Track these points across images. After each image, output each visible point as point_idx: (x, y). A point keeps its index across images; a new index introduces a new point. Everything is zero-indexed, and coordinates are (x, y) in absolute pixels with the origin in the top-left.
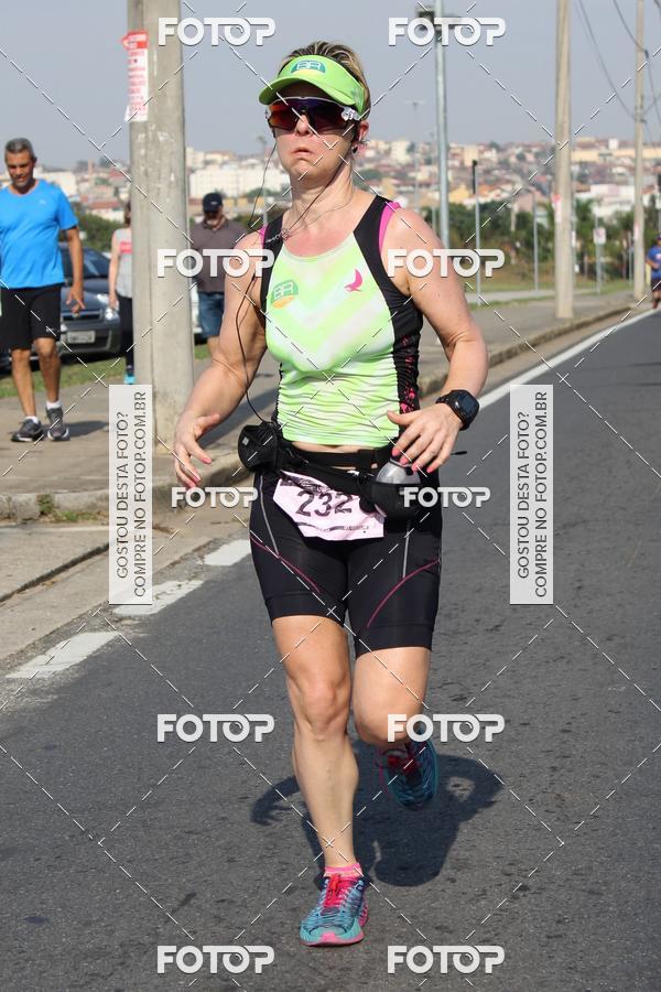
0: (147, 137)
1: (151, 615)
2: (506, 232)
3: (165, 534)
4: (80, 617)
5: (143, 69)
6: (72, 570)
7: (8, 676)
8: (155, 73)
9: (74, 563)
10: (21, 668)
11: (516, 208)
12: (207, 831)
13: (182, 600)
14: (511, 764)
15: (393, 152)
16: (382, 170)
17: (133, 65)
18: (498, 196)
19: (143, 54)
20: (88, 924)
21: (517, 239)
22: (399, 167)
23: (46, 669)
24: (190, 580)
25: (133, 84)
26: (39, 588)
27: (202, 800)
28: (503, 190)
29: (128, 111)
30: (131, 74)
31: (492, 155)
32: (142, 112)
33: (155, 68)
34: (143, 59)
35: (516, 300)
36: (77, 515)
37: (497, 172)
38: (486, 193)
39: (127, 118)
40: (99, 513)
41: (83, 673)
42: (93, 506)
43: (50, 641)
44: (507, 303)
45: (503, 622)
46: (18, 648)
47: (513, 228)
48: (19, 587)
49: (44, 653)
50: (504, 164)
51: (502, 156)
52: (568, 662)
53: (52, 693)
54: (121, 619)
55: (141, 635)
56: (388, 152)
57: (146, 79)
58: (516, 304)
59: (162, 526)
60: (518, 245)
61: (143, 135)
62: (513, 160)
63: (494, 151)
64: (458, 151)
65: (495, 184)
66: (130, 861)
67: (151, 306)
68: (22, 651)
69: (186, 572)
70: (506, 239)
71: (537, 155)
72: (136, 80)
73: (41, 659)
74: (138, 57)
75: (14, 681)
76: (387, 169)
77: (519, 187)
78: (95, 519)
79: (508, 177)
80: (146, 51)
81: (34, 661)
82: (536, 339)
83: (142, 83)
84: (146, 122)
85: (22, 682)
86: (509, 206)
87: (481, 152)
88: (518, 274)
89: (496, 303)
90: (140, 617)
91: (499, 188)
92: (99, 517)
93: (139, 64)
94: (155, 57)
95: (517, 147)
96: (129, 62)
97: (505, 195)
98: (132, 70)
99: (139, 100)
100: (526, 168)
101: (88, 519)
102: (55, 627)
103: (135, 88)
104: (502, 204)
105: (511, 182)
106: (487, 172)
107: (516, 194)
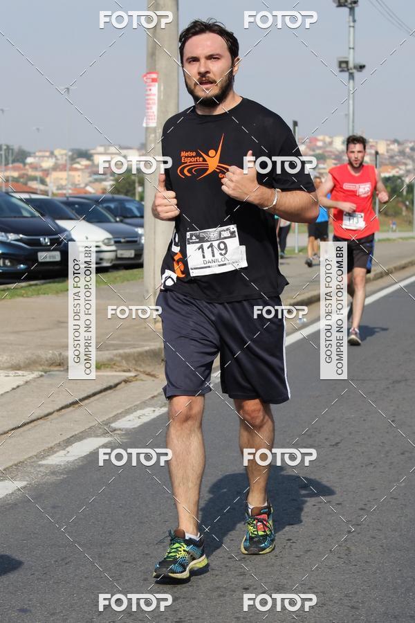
0: (156, 136)
1: (133, 428)
2: (400, 194)
3: (153, 379)
4: (90, 428)
5: (154, 95)
6: (92, 399)
7: (40, 463)
8: (162, 97)
9: (94, 394)
10: (49, 458)
11: (407, 180)
12: (136, 561)
13: (154, 420)
14: (324, 528)
15: (334, 143)
16: (326, 154)
17: (149, 92)
18: (397, 172)
19: (155, 85)
20: (53, 614)
21: (407, 199)
22: (337, 153)
23: (63, 459)
24: (161, 407)
25: (149, 104)
26: (71, 408)
27: (137, 542)
28: (400, 169)
29: (145, 121)
30: (149, 97)
31: (395, 147)
32: (153, 121)
33: (162, 94)
34: (155, 89)
35: (401, 238)
36: (101, 365)
37: (397, 158)
38: (389, 170)
39: (144, 125)
40: (114, 364)
41: (85, 463)
42: (111, 360)
43: (69, 442)
44: (394, 240)
45: (342, 440)
46: (50, 446)
47: (405, 193)
48: (58, 408)
49: (64, 449)
50: (402, 153)
51: (401, 148)
52: (374, 467)
53: (64, 474)
54: (115, 430)
55: (125, 440)
56: (331, 143)
57: (156, 102)
58: (400, 240)
59: (152, 373)
60: (407, 203)
61: (153, 135)
62: (408, 150)
63: (396, 145)
64: (374, 144)
65: (395, 165)
66: (86, 578)
67: (155, 239)
68: (51, 448)
69: (160, 402)
70: (400, 199)
72: (151, 102)
73: (62, 453)
74: (152, 88)
75: (42, 465)
76: (330, 154)
77: (410, 167)
78: (112, 368)
79: (404, 161)
80: (157, 84)
81: (58, 454)
82: (406, 264)
83: (154, 104)
84: (155, 127)
85: (47, 466)
86: (403, 178)
87: (388, 145)
88: (406, 221)
89: (388, 240)
90: (126, 430)
91: (398, 167)
92: (115, 367)
93: (152, 92)
94: (162, 88)
95: (411, 142)
96: (147, 90)
97: (401, 172)
98: (148, 95)
99: (152, 114)
101: (107, 367)
102: (74, 434)
103: (149, 106)
104: (399, 177)
105: (406, 164)
106: (392, 157)
107: (408, 172)
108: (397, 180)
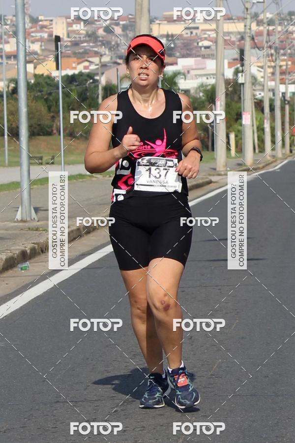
11: (103, 80)
18: (86, 68)
28: (91, 63)
31: (80, 27)
37: (84, 44)
38: (74, 65)
50: (92, 36)
51: (90, 29)
62: (101, 32)
63: (82, 24)
65: (82, 56)
71: (125, 28)
77: (106, 59)
79: (96, 49)
86: (96, 77)
87: (69, 25)
91: (87, 60)
97: (93, 67)
100: (113, 40)
104: (90, 76)
105: (101, 55)
106: (76, 44)
107: (104, 66)
108: (86, 81)
